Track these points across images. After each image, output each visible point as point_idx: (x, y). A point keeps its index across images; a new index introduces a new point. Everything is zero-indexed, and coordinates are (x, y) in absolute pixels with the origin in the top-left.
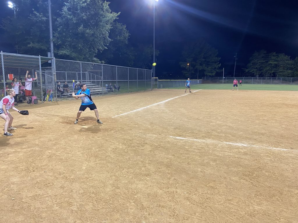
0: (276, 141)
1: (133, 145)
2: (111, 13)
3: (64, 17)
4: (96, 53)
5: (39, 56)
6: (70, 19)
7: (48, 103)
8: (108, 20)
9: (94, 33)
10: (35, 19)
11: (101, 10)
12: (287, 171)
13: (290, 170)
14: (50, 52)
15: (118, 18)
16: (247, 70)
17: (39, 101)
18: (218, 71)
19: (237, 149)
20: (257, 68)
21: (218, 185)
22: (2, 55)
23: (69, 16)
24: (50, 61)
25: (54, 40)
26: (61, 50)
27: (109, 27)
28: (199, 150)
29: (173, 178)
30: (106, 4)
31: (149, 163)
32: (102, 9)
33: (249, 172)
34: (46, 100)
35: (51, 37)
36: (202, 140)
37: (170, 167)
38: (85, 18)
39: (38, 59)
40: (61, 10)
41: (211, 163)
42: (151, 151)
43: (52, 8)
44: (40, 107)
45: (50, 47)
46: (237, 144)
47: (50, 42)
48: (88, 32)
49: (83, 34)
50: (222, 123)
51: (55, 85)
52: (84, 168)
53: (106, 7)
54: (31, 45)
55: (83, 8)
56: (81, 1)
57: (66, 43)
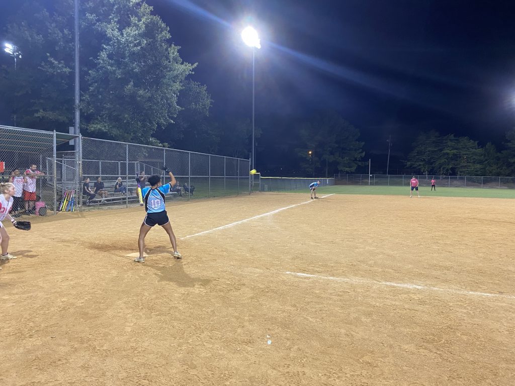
0: (472, 279)
1: (220, 287)
2: (182, 64)
3: (102, 68)
4: (154, 130)
5: (53, 131)
6: (110, 72)
7: (65, 214)
8: (177, 76)
9: (152, 95)
10: (51, 70)
11: (164, 58)
12: (500, 332)
13: (503, 330)
14: (74, 126)
15: (193, 73)
16: (409, 163)
17: (48, 211)
18: (360, 164)
19: (405, 294)
20: (424, 160)
21: (381, 359)
23: (109, 67)
24: (73, 140)
25: (81, 107)
26: (93, 124)
27: (177, 86)
28: (339, 295)
29: (296, 347)
30: (174, 49)
31: (250, 321)
32: (167, 58)
33: (433, 335)
34: (61, 210)
35: (77, 101)
36: (343, 279)
37: (289, 328)
38: (136, 70)
39: (53, 135)
40: (96, 57)
41: (363, 319)
42: (252, 298)
43: (80, 52)
44: (50, 221)
45: (74, 118)
46: (405, 285)
47: (74, 109)
48: (142, 94)
49: (133, 96)
50: (375, 249)
51: (80, 182)
52: (129, 329)
53: (173, 53)
54: (40, 114)
55: (134, 54)
56: (131, 42)
57: (102, 111)
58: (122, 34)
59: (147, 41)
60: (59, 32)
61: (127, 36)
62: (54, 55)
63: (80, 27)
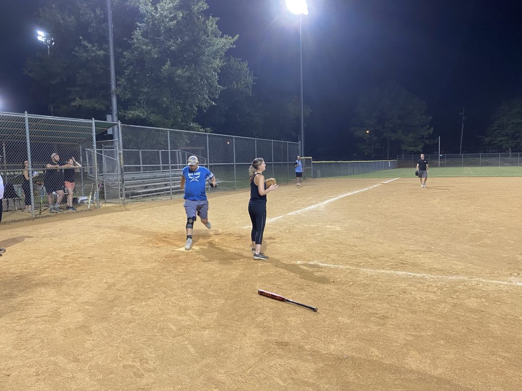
2: (222, 37)
3: (136, 48)
4: (194, 115)
5: (92, 119)
6: (146, 52)
7: (108, 207)
8: (217, 51)
9: (191, 75)
10: (85, 55)
11: (202, 33)
14: (111, 114)
15: (234, 46)
16: (487, 139)
18: (427, 142)
20: (507, 135)
22: (27, 119)
23: (144, 47)
24: (111, 129)
25: (118, 92)
26: (131, 110)
27: (217, 63)
30: (212, 21)
32: (206, 33)
35: (113, 87)
38: (173, 48)
39: (91, 125)
40: (130, 36)
43: (114, 33)
44: (94, 215)
45: (111, 105)
47: (110, 95)
48: (180, 74)
49: (171, 77)
51: (122, 174)
53: (212, 26)
54: (77, 102)
55: (170, 29)
56: (166, 17)
57: (140, 96)
58: (156, 9)
59: (183, 14)
60: (91, 12)
61: (162, 10)
62: (88, 38)
63: (112, 5)
